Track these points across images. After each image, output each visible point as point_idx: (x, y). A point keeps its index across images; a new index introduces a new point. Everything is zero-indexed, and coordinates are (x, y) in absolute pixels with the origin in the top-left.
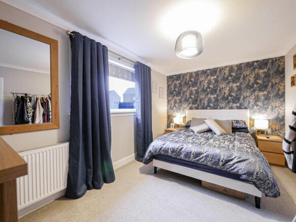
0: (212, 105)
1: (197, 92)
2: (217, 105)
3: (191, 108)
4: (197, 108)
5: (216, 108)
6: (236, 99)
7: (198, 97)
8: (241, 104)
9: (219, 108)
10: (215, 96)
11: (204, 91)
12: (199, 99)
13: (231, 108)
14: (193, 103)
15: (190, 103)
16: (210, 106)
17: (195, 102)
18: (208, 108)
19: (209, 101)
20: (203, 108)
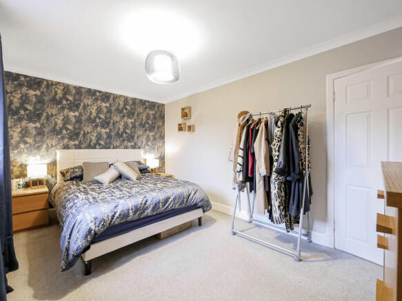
0: (102, 143)
1: (79, 120)
2: (110, 143)
3: (66, 147)
4: (78, 147)
5: (109, 148)
6: (131, 138)
7: (80, 129)
8: (135, 144)
9: (112, 146)
10: (108, 130)
11: (91, 120)
12: (82, 132)
13: (126, 148)
14: (71, 138)
15: (63, 138)
16: (100, 145)
17: (74, 135)
18: (98, 147)
19: (99, 137)
20: (89, 147)
